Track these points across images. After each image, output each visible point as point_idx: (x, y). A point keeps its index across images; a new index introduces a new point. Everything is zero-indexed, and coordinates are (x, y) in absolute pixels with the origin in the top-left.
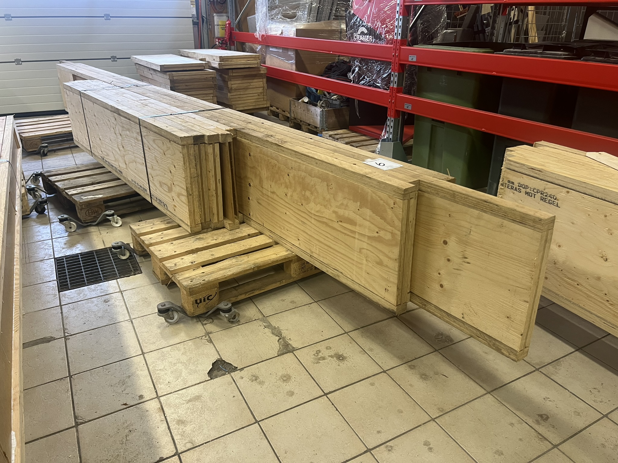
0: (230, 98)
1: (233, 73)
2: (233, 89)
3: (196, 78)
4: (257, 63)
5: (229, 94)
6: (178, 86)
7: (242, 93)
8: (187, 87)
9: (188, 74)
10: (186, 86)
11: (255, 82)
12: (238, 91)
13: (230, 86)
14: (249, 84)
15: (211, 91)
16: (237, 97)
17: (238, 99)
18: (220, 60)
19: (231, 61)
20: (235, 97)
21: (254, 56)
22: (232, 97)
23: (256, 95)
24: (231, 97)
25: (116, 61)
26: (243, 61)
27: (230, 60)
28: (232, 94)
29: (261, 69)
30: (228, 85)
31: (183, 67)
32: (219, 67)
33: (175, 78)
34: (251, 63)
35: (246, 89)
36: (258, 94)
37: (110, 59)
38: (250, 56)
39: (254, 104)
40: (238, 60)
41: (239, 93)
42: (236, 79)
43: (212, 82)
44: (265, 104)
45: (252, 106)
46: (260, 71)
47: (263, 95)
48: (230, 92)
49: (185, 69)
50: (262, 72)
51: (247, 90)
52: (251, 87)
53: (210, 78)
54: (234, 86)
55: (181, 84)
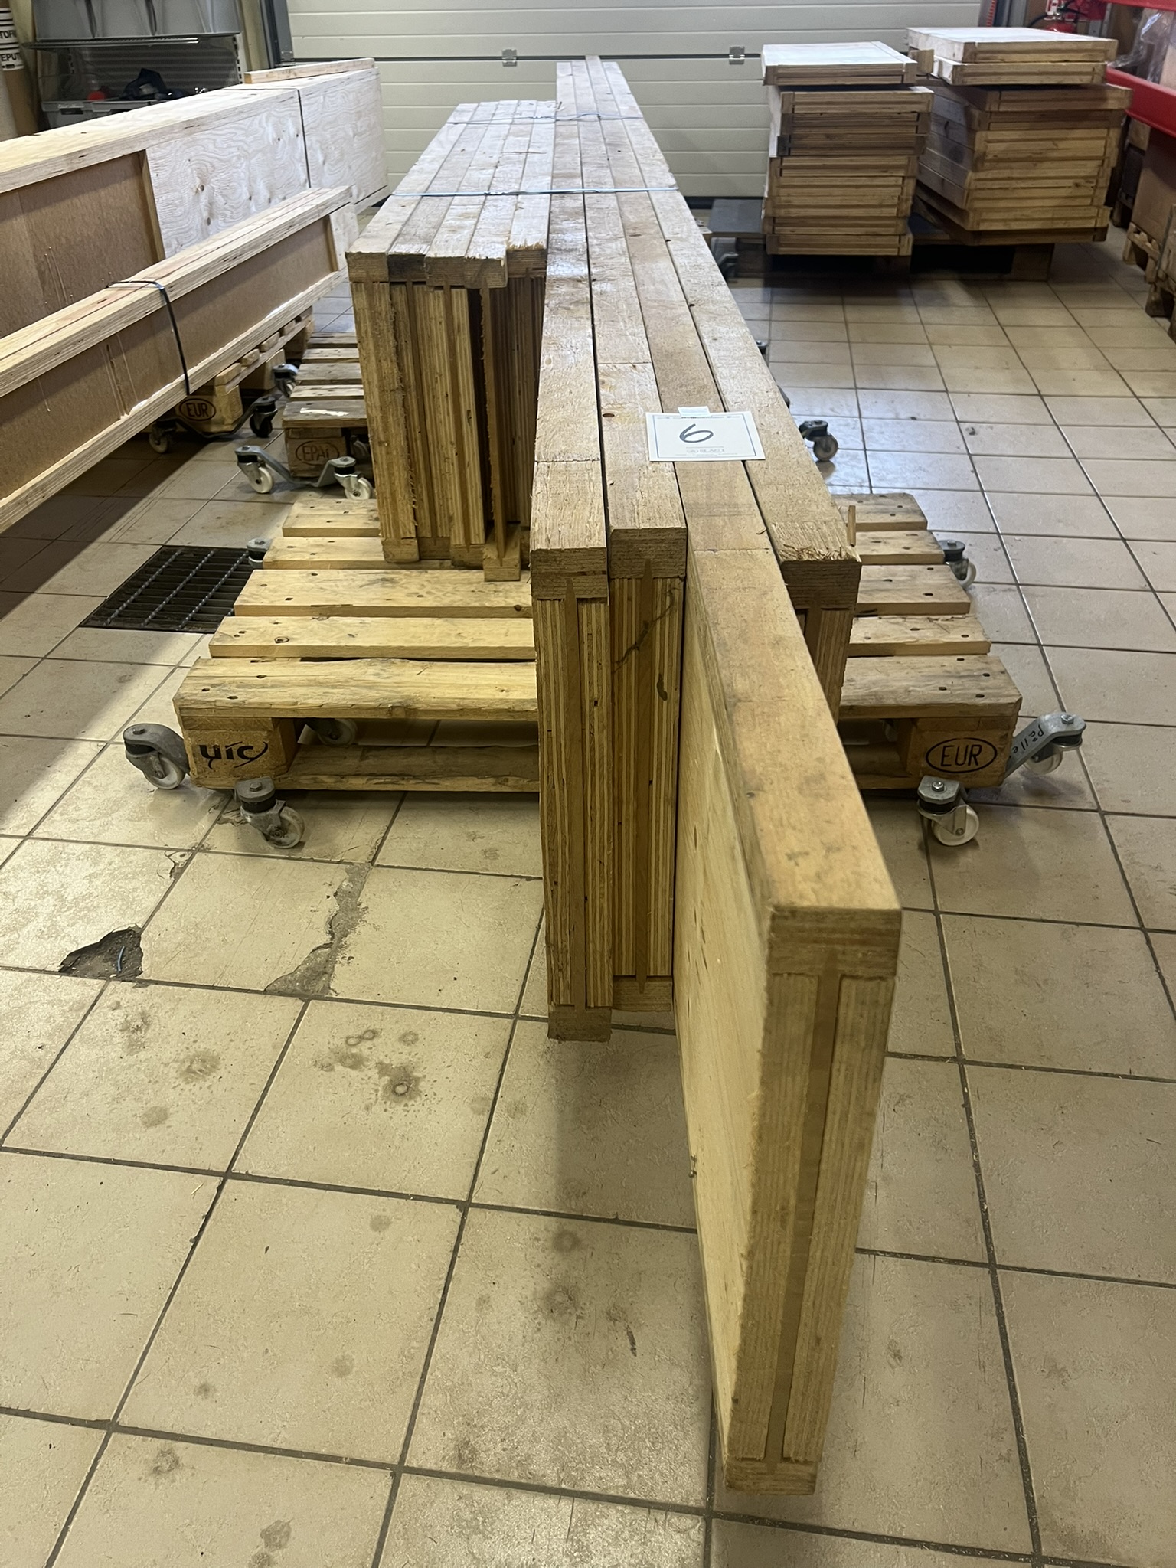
0: (973, 187)
1: (1000, 102)
2: (990, 157)
3: (865, 113)
4: (1090, 70)
5: (970, 174)
6: (801, 137)
7: (1015, 175)
8: (829, 142)
9: (844, 100)
10: (828, 136)
11: (1074, 139)
12: (1006, 164)
13: (979, 146)
14: (1050, 144)
15: (902, 160)
16: (996, 184)
17: (998, 194)
18: (964, 53)
19: (1003, 61)
20: (989, 184)
21: (1089, 46)
22: (980, 185)
23: (1070, 182)
24: (974, 185)
25: (742, 62)
26: (1045, 62)
27: (1000, 56)
28: (982, 175)
29: (1110, 94)
30: (974, 145)
31: (835, 76)
32: (953, 80)
33: (799, 110)
34: (1069, 70)
35: (1036, 160)
36: (1078, 181)
37: (727, 56)
38: (1074, 47)
39: (1049, 215)
40: (1028, 57)
41: (1006, 173)
42: (1007, 125)
43: (914, 130)
44: (1091, 218)
45: (1041, 219)
46: (1104, 99)
47: (1095, 188)
48: (975, 169)
49: (839, 82)
50: (1112, 104)
51: (1039, 164)
52: (1055, 154)
53: (910, 115)
54: (995, 149)
55: (814, 131)
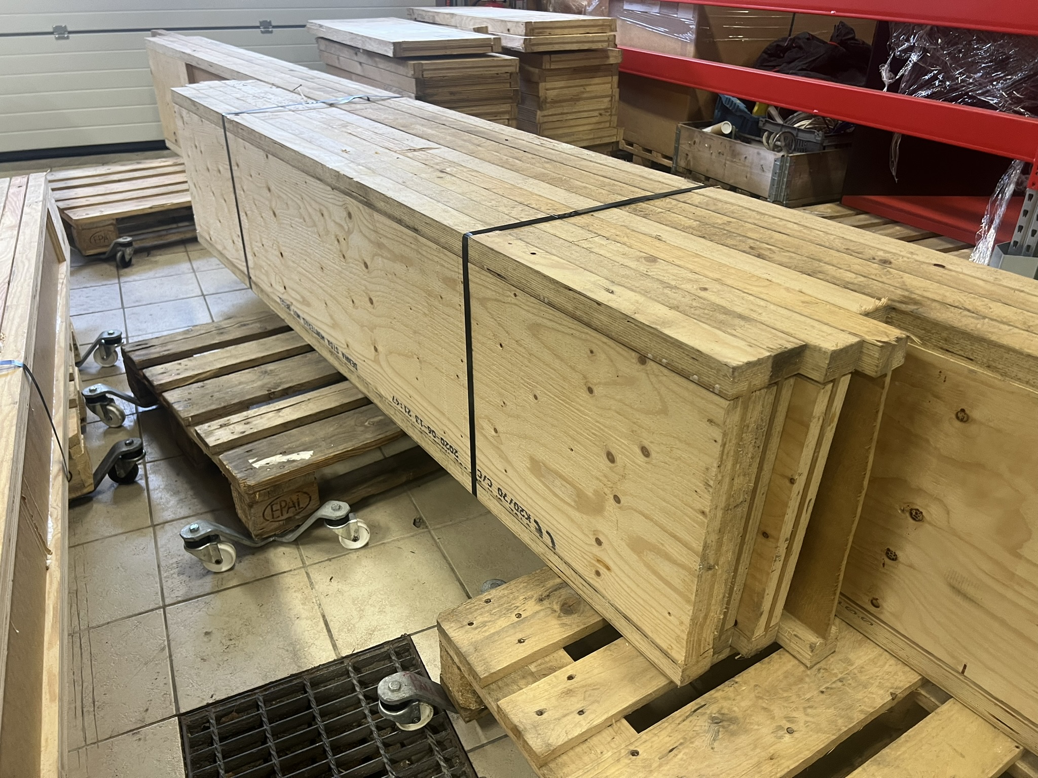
0: (541, 121)
1: (551, 62)
2: (549, 100)
3: (474, 75)
4: (606, 39)
5: (539, 112)
6: (432, 95)
7: (565, 111)
8: (453, 97)
9: (457, 66)
10: (452, 93)
11: (594, 84)
12: (559, 104)
13: (541, 93)
14: (581, 89)
15: (506, 107)
16: (555, 118)
17: (558, 124)
18: (526, 30)
19: (550, 34)
20: (551, 119)
21: (601, 23)
22: (546, 119)
23: (596, 113)
25: (271, 32)
26: (577, 35)
27: (548, 31)
28: (546, 113)
29: (610, 54)
30: (538, 92)
31: (445, 48)
32: (526, 50)
33: (427, 75)
34: (595, 39)
35: (576, 99)
36: (601, 112)
37: (258, 27)
38: (592, 23)
39: (592, 136)
40: (566, 31)
41: (559, 111)
42: (557, 78)
43: (508, 85)
44: (614, 135)
45: (587, 140)
46: (608, 57)
47: (611, 115)
48: (541, 109)
49: (449, 52)
50: (612, 61)
51: (577, 103)
52: (585, 95)
53: (505, 75)
54: (552, 94)
55: (440, 90)
